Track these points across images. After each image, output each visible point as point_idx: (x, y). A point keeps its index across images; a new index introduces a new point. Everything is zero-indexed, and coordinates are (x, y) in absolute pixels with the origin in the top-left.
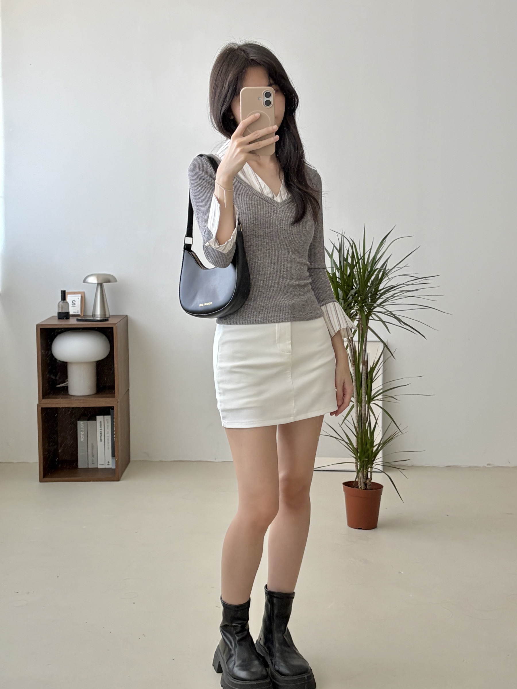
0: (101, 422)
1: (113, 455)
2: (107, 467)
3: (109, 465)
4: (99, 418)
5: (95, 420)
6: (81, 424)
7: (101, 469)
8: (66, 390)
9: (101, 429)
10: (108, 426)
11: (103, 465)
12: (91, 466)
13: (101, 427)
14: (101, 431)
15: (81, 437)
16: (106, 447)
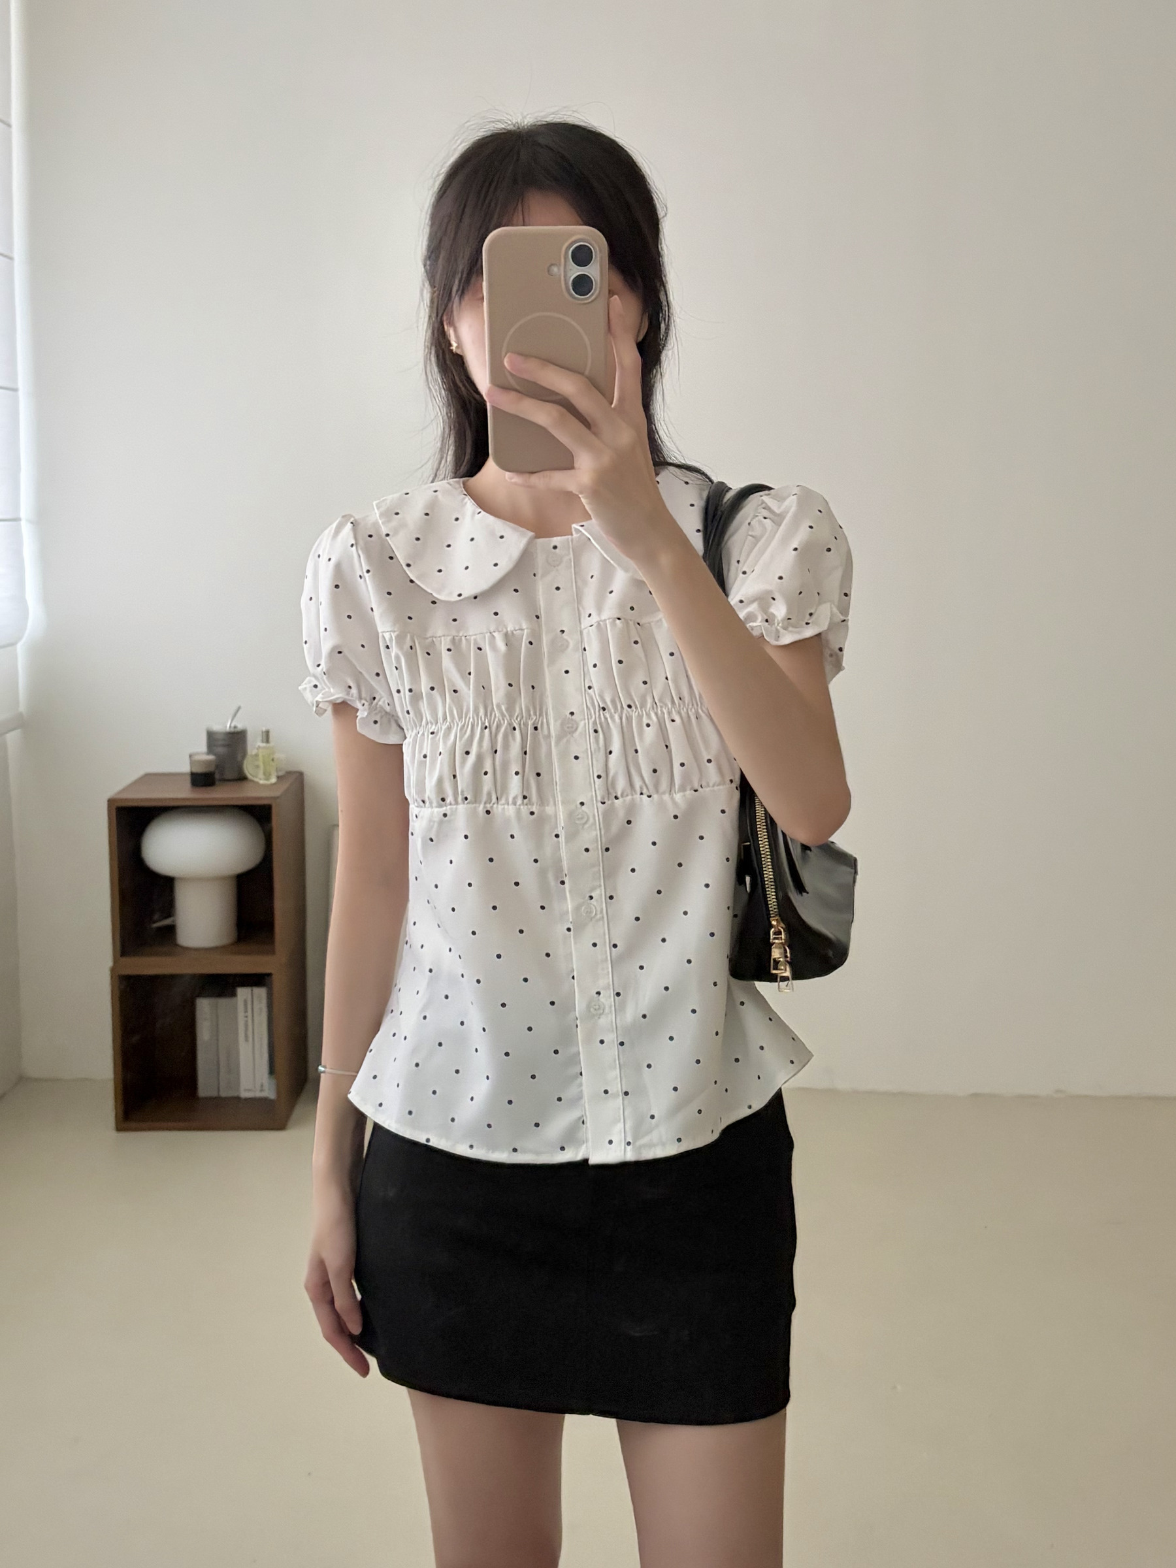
0: (245, 1002)
1: (272, 1071)
2: (258, 1094)
3: (262, 1090)
4: (243, 993)
5: (233, 994)
6: (205, 1007)
7: (246, 1099)
8: (170, 931)
9: (247, 1017)
10: (261, 1009)
11: (249, 1090)
12: (223, 1094)
13: (246, 1011)
14: (247, 1021)
15: (204, 1032)
16: (257, 1056)
